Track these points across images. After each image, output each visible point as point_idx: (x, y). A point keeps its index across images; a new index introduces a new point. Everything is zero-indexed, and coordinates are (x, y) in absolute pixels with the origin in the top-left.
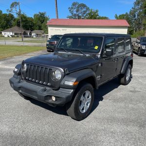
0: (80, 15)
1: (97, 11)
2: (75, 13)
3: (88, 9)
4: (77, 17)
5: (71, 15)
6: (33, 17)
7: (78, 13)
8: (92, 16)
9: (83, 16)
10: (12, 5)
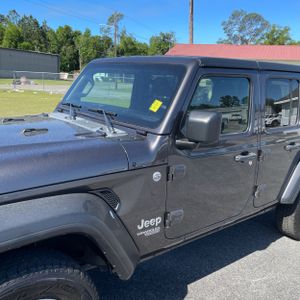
0: (247, 38)
1: (287, 30)
2: (236, 33)
3: (265, 25)
4: (239, 43)
5: (227, 38)
6: (148, 44)
7: (241, 35)
8: (275, 40)
9: (252, 40)
10: (111, 20)
